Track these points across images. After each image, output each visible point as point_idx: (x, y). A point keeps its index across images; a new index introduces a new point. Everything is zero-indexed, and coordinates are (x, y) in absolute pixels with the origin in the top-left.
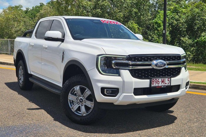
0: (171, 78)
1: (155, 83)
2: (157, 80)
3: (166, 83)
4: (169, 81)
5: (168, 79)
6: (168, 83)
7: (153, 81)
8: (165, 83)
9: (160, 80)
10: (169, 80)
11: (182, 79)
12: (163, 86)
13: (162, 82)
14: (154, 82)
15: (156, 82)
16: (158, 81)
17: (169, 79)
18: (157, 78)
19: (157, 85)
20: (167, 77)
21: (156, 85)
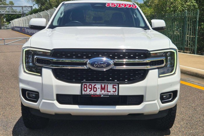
0: (118, 84)
1: (89, 90)
2: (93, 86)
3: (110, 92)
4: (114, 89)
5: (113, 85)
6: (113, 91)
7: (85, 86)
8: (107, 91)
9: (98, 86)
10: (117, 87)
11: (146, 88)
12: (104, 95)
13: (102, 89)
14: (88, 87)
15: (91, 89)
16: (94, 88)
17: (116, 85)
18: (92, 83)
19: (92, 92)
20: (111, 83)
21: (90, 92)
